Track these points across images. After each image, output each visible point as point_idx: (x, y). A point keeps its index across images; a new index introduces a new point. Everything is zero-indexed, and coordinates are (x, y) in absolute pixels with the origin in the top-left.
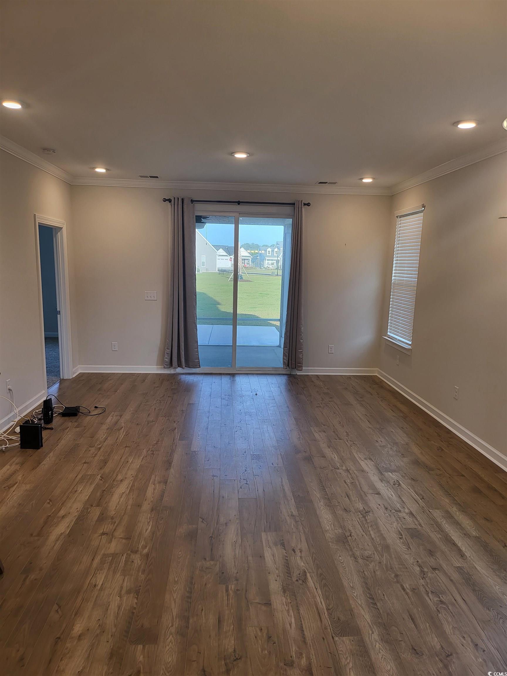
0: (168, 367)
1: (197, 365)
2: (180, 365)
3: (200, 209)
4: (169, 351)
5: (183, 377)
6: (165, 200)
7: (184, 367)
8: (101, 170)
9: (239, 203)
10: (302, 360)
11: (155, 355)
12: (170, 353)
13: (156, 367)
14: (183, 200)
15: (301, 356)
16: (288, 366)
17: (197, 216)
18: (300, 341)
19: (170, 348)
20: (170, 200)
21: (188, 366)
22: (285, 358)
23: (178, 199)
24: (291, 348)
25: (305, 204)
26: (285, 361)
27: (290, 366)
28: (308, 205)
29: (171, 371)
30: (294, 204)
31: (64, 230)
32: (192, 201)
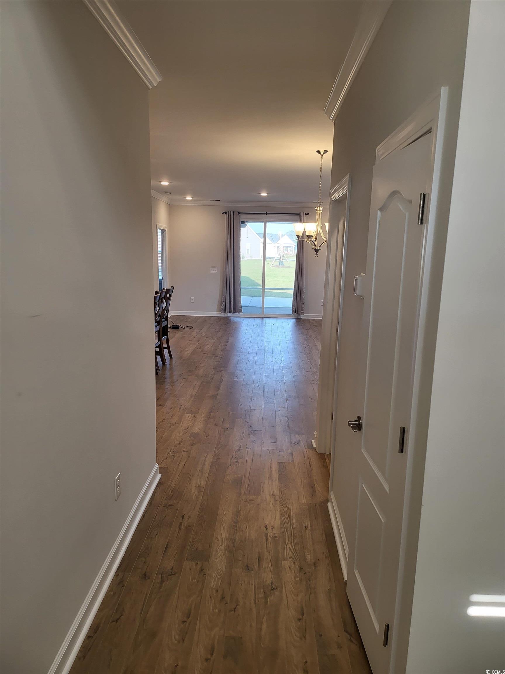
0: (224, 312)
1: (240, 311)
2: (230, 312)
3: (243, 217)
4: (224, 303)
5: (232, 319)
6: (223, 213)
7: (233, 312)
8: (189, 198)
9: (266, 214)
10: (303, 308)
11: (216, 306)
12: (225, 304)
13: (216, 312)
14: (233, 212)
15: (303, 306)
16: (296, 313)
17: (242, 222)
18: (302, 297)
19: (225, 301)
20: (226, 213)
21: (235, 311)
22: (294, 307)
23: (231, 212)
24: (297, 301)
25: (306, 214)
26: (293, 309)
27: (297, 312)
28: (308, 214)
29: (225, 315)
30: (299, 214)
31: (167, 231)
32: (239, 213)
